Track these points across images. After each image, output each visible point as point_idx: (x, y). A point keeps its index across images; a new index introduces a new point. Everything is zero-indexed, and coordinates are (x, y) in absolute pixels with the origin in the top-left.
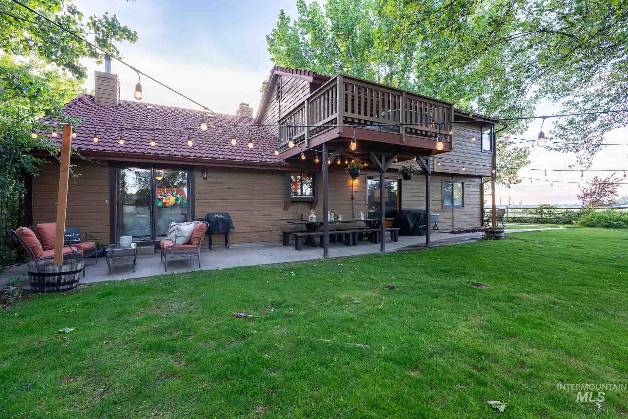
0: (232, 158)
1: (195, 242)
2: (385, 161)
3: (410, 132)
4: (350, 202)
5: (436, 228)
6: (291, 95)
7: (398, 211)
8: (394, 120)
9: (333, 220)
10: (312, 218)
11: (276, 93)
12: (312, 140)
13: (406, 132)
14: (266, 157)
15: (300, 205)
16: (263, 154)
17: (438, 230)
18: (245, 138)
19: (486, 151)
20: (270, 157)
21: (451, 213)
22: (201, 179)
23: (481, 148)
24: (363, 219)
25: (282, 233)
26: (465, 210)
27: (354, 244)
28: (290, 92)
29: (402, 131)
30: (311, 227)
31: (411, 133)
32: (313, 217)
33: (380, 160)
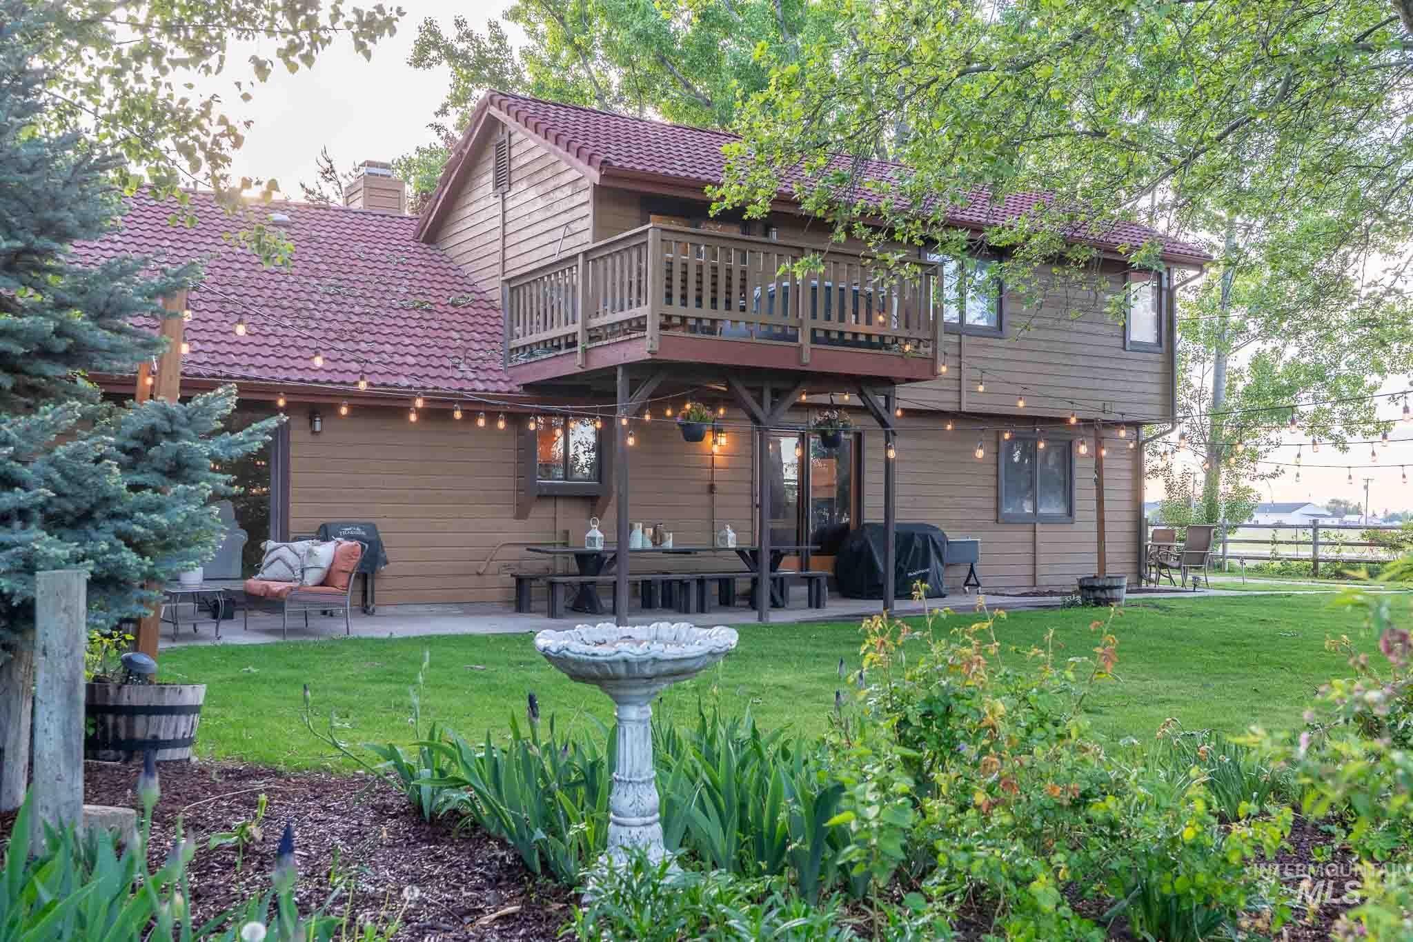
0: (389, 383)
1: (341, 580)
2: (772, 403)
3: (823, 339)
4: (705, 499)
5: (972, 581)
6: (541, 190)
7: (853, 526)
8: (785, 313)
9: (649, 545)
10: (593, 539)
11: (491, 165)
12: (595, 351)
13: (815, 340)
14: (472, 376)
15: (561, 504)
16: (462, 367)
17: (978, 585)
18: (403, 308)
19: (1140, 347)
20: (483, 376)
21: (1029, 536)
22: (306, 435)
23: (1124, 337)
24: (731, 545)
25: (514, 579)
26: (1076, 526)
27: (702, 609)
28: (536, 179)
29: (804, 339)
30: (589, 562)
31: (828, 339)
32: (596, 537)
33: (760, 402)
